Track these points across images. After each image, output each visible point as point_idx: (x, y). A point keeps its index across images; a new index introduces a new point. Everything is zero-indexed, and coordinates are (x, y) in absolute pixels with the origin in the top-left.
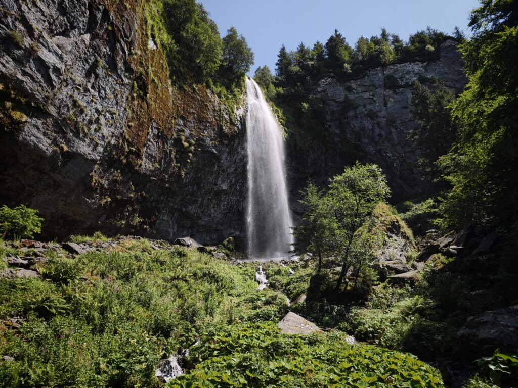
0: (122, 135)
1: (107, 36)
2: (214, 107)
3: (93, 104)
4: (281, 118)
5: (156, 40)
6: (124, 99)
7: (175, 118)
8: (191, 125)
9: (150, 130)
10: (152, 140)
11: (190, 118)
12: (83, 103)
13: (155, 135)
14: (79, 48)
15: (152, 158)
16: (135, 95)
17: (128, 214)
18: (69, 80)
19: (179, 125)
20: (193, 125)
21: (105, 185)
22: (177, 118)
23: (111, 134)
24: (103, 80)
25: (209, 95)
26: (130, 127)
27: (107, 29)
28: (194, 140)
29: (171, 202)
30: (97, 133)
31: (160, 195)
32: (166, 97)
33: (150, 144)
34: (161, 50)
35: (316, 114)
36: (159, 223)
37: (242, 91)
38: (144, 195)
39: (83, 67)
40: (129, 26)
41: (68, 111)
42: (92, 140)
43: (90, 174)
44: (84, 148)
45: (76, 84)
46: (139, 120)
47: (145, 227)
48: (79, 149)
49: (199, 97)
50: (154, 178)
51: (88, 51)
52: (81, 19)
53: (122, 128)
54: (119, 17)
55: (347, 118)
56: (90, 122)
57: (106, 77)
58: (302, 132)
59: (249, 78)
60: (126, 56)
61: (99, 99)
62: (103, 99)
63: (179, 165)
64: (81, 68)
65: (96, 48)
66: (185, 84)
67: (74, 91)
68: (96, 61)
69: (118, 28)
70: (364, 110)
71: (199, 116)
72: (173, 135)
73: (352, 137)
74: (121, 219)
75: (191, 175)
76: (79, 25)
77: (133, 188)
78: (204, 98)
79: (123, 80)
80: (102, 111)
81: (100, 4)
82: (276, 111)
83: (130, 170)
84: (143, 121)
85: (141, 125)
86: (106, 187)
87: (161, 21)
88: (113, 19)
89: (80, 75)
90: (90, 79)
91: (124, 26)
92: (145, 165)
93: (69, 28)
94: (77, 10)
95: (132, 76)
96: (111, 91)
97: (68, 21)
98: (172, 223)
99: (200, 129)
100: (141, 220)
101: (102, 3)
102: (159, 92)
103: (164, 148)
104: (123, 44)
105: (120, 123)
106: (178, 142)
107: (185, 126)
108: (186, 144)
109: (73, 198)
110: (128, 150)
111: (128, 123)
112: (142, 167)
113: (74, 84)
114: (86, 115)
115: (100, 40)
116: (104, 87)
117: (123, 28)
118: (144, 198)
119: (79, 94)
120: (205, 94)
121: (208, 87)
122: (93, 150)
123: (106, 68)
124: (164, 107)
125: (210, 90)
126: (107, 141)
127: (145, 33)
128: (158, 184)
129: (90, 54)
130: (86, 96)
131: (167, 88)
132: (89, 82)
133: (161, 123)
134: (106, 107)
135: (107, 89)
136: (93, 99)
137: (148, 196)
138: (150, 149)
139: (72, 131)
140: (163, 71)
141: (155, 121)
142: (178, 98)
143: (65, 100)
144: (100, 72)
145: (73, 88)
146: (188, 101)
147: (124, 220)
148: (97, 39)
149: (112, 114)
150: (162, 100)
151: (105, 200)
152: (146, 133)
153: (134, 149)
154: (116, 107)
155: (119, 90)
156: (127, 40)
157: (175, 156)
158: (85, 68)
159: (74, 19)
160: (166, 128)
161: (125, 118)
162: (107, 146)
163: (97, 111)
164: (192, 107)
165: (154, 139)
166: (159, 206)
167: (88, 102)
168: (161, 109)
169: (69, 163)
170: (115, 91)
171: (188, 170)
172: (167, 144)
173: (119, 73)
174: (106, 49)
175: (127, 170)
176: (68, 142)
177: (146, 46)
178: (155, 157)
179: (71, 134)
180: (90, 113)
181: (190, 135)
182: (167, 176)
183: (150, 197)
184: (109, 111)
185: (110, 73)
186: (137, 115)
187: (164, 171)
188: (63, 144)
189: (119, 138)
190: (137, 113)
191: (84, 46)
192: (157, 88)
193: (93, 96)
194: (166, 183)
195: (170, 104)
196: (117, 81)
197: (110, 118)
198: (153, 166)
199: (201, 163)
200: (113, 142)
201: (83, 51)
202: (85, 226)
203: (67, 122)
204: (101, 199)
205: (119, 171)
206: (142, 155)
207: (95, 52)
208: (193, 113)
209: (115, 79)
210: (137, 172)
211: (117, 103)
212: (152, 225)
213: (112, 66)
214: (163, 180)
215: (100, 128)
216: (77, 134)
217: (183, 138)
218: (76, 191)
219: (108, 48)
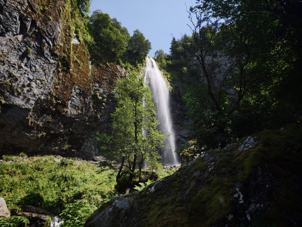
0: (50, 93)
1: (35, 36)
2: (121, 75)
3: (26, 75)
4: (170, 78)
5: (79, 39)
6: (52, 72)
7: (93, 83)
8: (104, 86)
9: (73, 90)
10: (75, 96)
11: (104, 82)
12: (18, 75)
13: (77, 93)
14: (13, 42)
15: (76, 107)
16: (60, 70)
17: (60, 142)
18: (5, 61)
19: (96, 87)
20: (106, 86)
21: (40, 125)
22: (94, 83)
23: (41, 93)
24: (34, 61)
25: (118, 68)
26: (56, 89)
27: (35, 31)
28: (106, 95)
29: (93, 134)
30: (29, 93)
31: (84, 130)
32: (86, 70)
33: (74, 99)
34: (84, 44)
35: (193, 73)
36: (83, 148)
37: (143, 65)
38: (71, 130)
39: (17, 54)
40: (52, 29)
41: (5, 79)
42: (25, 97)
43: (27, 118)
44: (19, 101)
45: (11, 64)
46: (64, 84)
47: (73, 150)
48: (14, 102)
49: (110, 70)
50: (78, 120)
51: (21, 44)
52: (13, 26)
53: (50, 89)
54: (44, 24)
55: (214, 74)
56: (23, 86)
57: (36, 59)
58: (184, 86)
59: (149, 57)
60: (50, 46)
61: (30, 72)
62: (34, 72)
63: (96, 110)
64: (15, 55)
65: (27, 43)
66: (101, 63)
67: (10, 68)
68: (27, 50)
69: (43, 30)
70: (225, 67)
71: (110, 81)
72: (91, 93)
73: (218, 85)
74: (55, 146)
75: (106, 116)
76: (12, 29)
77: (62, 126)
78: (114, 70)
79: (49, 61)
80: (34, 79)
81: (28, 17)
82: (166, 75)
83: (58, 115)
84: (67, 85)
85: (66, 88)
86: (41, 126)
87: (86, 29)
88: (39, 26)
89: (14, 58)
90: (23, 60)
91: (48, 29)
92: (70, 111)
93: (4, 31)
94: (10, 21)
95: (56, 59)
96: (40, 67)
97: (3, 27)
98: (94, 148)
99: (111, 88)
100: (70, 146)
101: (29, 17)
102: (80, 68)
103: (85, 101)
104: (48, 39)
105: (48, 87)
106: (95, 97)
107: (100, 87)
108: (100, 98)
109: (16, 133)
110: (56, 103)
111: (55, 86)
112: (68, 113)
113: (10, 64)
114: (20, 82)
115: (30, 38)
116: (34, 65)
117: (47, 31)
118: (72, 133)
119: (14, 69)
120: (115, 67)
121: (118, 63)
122: (26, 103)
123: (36, 54)
124: (85, 77)
125: (120, 65)
126: (38, 97)
127: (68, 34)
128: (81, 123)
129: (22, 46)
130: (20, 70)
131: (88, 66)
132: (23, 62)
133: (81, 86)
134: (36, 77)
135: (37, 66)
136: (26, 72)
137: (74, 131)
138: (74, 102)
139: (8, 91)
140: (85, 56)
141: (77, 85)
142: (96, 71)
143: (2, 73)
144: (31, 56)
145: (8, 66)
146: (102, 72)
147: (57, 147)
148: (27, 38)
149: (41, 81)
150: (83, 72)
151: (42, 134)
152: (70, 92)
153: (60, 102)
154: (44, 77)
155: (47, 66)
156: (51, 37)
157: (93, 106)
158: (19, 54)
159: (8, 26)
160: (86, 89)
161: (53, 83)
162: (38, 100)
163: (29, 79)
164: (105, 76)
165: (77, 96)
166: (84, 137)
167: (21, 74)
168: (82, 78)
169: (8, 111)
170: (43, 67)
171: (103, 113)
172: (87, 98)
173: (46, 57)
174: (35, 43)
175: (57, 115)
176: (6, 98)
177: (69, 41)
178: (78, 107)
179: (8, 93)
180: (23, 80)
181: (103, 92)
182: (87, 118)
183: (76, 131)
184: (39, 79)
185: (38, 57)
186: (63, 81)
187: (85, 115)
188: (2, 99)
189: (47, 95)
190: (62, 80)
191: (18, 42)
192: (79, 66)
193: (25, 71)
194: (87, 122)
195: (90, 74)
196: (44, 61)
197: (40, 83)
198: (77, 112)
199: (112, 109)
200: (42, 98)
201: (16, 45)
202: (30, 151)
203: (4, 86)
204: (38, 134)
205: (50, 116)
206: (68, 105)
207: (26, 45)
208: (105, 79)
209: (43, 60)
210: (64, 116)
211: (45, 75)
212: (78, 149)
213: (40, 53)
214: (84, 121)
215: (31, 90)
216: (12, 93)
217: (98, 94)
218: (17, 129)
219: (36, 43)
